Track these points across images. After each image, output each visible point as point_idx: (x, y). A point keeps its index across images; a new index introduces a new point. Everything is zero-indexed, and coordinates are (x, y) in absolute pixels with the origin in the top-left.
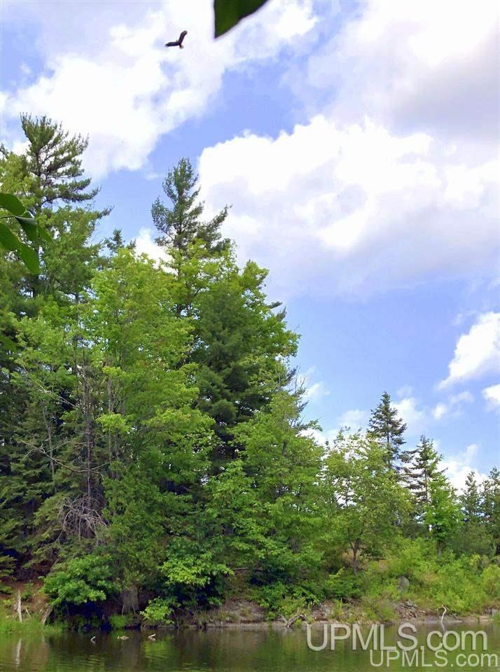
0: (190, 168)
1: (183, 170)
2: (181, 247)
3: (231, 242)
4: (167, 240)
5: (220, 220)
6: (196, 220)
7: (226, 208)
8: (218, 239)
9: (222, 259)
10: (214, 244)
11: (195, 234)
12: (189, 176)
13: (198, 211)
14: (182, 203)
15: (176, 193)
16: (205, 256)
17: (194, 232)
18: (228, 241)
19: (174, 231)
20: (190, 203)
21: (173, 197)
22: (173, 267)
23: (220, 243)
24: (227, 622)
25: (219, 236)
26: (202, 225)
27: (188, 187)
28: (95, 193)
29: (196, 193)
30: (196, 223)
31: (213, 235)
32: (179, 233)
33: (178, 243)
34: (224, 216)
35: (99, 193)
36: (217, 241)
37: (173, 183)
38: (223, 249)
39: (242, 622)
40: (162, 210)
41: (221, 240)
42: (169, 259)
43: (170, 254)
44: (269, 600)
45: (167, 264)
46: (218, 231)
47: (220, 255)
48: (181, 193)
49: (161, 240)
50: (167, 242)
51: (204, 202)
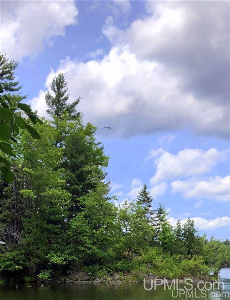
0: (63, 78)
1: (60, 80)
2: (58, 114)
3: (81, 114)
4: (52, 111)
5: (76, 103)
6: (65, 103)
7: (79, 98)
8: (75, 112)
9: (77, 121)
10: (73, 114)
11: (65, 109)
12: (63, 82)
13: (66, 99)
14: (59, 94)
15: (56, 89)
16: (69, 120)
17: (64, 108)
18: (79, 113)
19: (56, 108)
20: (63, 95)
21: (55, 91)
22: (55, 124)
23: (76, 114)
24: (74, 280)
25: (75, 111)
26: (68, 105)
27: (62, 87)
28: (20, 88)
29: (66, 91)
30: (65, 104)
31: (73, 110)
32: (57, 108)
33: (57, 113)
34: (78, 102)
35: (21, 88)
36: (74, 113)
37: (55, 85)
38: (77, 117)
39: (80, 280)
40: (50, 97)
41: (76, 112)
42: (52, 120)
43: (53, 117)
44: (92, 271)
45: (52, 122)
46: (75, 108)
47: (76, 119)
48: (59, 89)
49: (49, 111)
50: (52, 112)
51: (69, 95)
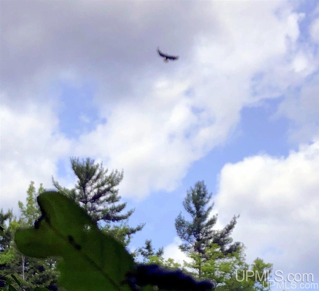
0: (204, 189)
1: (199, 192)
2: (200, 251)
3: (241, 245)
4: (188, 246)
5: (230, 228)
6: (212, 229)
7: (235, 218)
8: (231, 242)
9: (234, 259)
10: (227, 247)
11: (211, 241)
12: (204, 195)
13: (212, 222)
14: (200, 216)
15: (194, 209)
16: (220, 257)
17: (210, 238)
18: (238, 244)
19: (195, 240)
20: (205, 216)
21: (192, 212)
22: (194, 268)
23: (232, 246)
25: (230, 240)
26: (216, 232)
27: (203, 204)
28: (130, 214)
29: (210, 209)
30: (211, 232)
31: (226, 240)
32: (198, 240)
33: (198, 248)
34: (234, 224)
35: (133, 214)
36: (229, 244)
37: (191, 202)
38: (235, 250)
40: (183, 223)
41: (232, 244)
42: (190, 261)
43: (192, 257)
45: (189, 266)
46: (230, 236)
47: (233, 255)
48: (198, 208)
49: (184, 246)
50: (189, 248)
51: (217, 215)
